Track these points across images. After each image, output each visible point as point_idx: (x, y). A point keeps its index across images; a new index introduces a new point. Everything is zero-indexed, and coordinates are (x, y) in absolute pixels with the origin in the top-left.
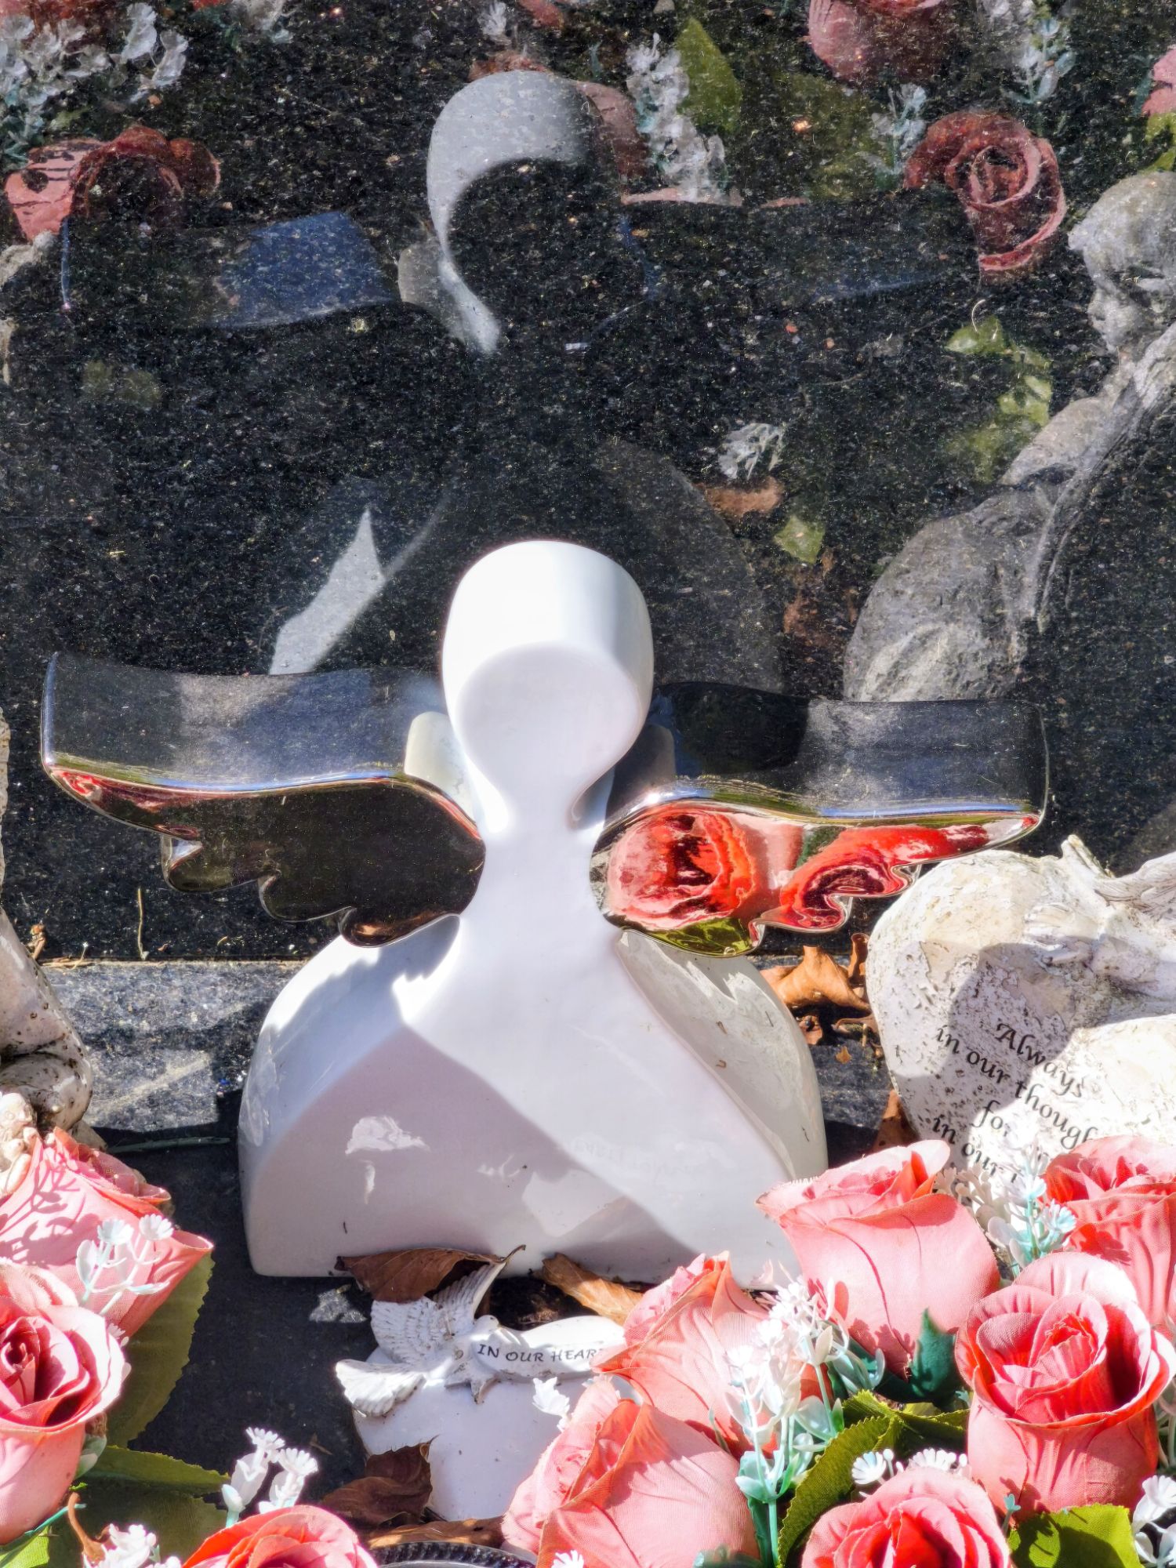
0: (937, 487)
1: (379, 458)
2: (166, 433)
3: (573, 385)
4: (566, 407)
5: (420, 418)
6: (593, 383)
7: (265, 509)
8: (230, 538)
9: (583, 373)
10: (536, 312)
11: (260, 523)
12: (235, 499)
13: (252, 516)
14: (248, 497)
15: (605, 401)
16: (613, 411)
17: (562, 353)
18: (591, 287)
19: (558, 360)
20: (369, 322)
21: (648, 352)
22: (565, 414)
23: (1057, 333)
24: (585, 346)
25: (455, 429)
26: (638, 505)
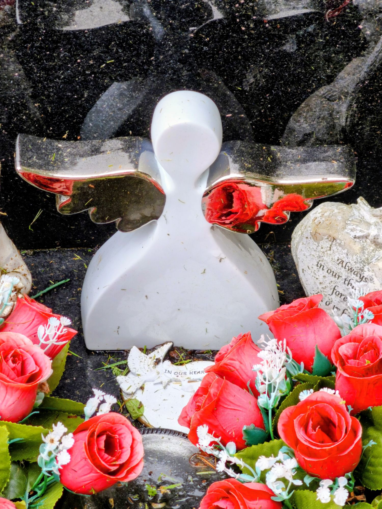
0: (314, 77)
1: (126, 69)
2: (54, 62)
4: (189, 50)
5: (140, 55)
7: (87, 88)
8: (76, 99)
11: (86, 93)
12: (78, 84)
13: (83, 90)
14: (82, 84)
15: (202, 48)
16: (205, 51)
18: (198, 7)
19: (187, 33)
22: (189, 53)
24: (196, 28)
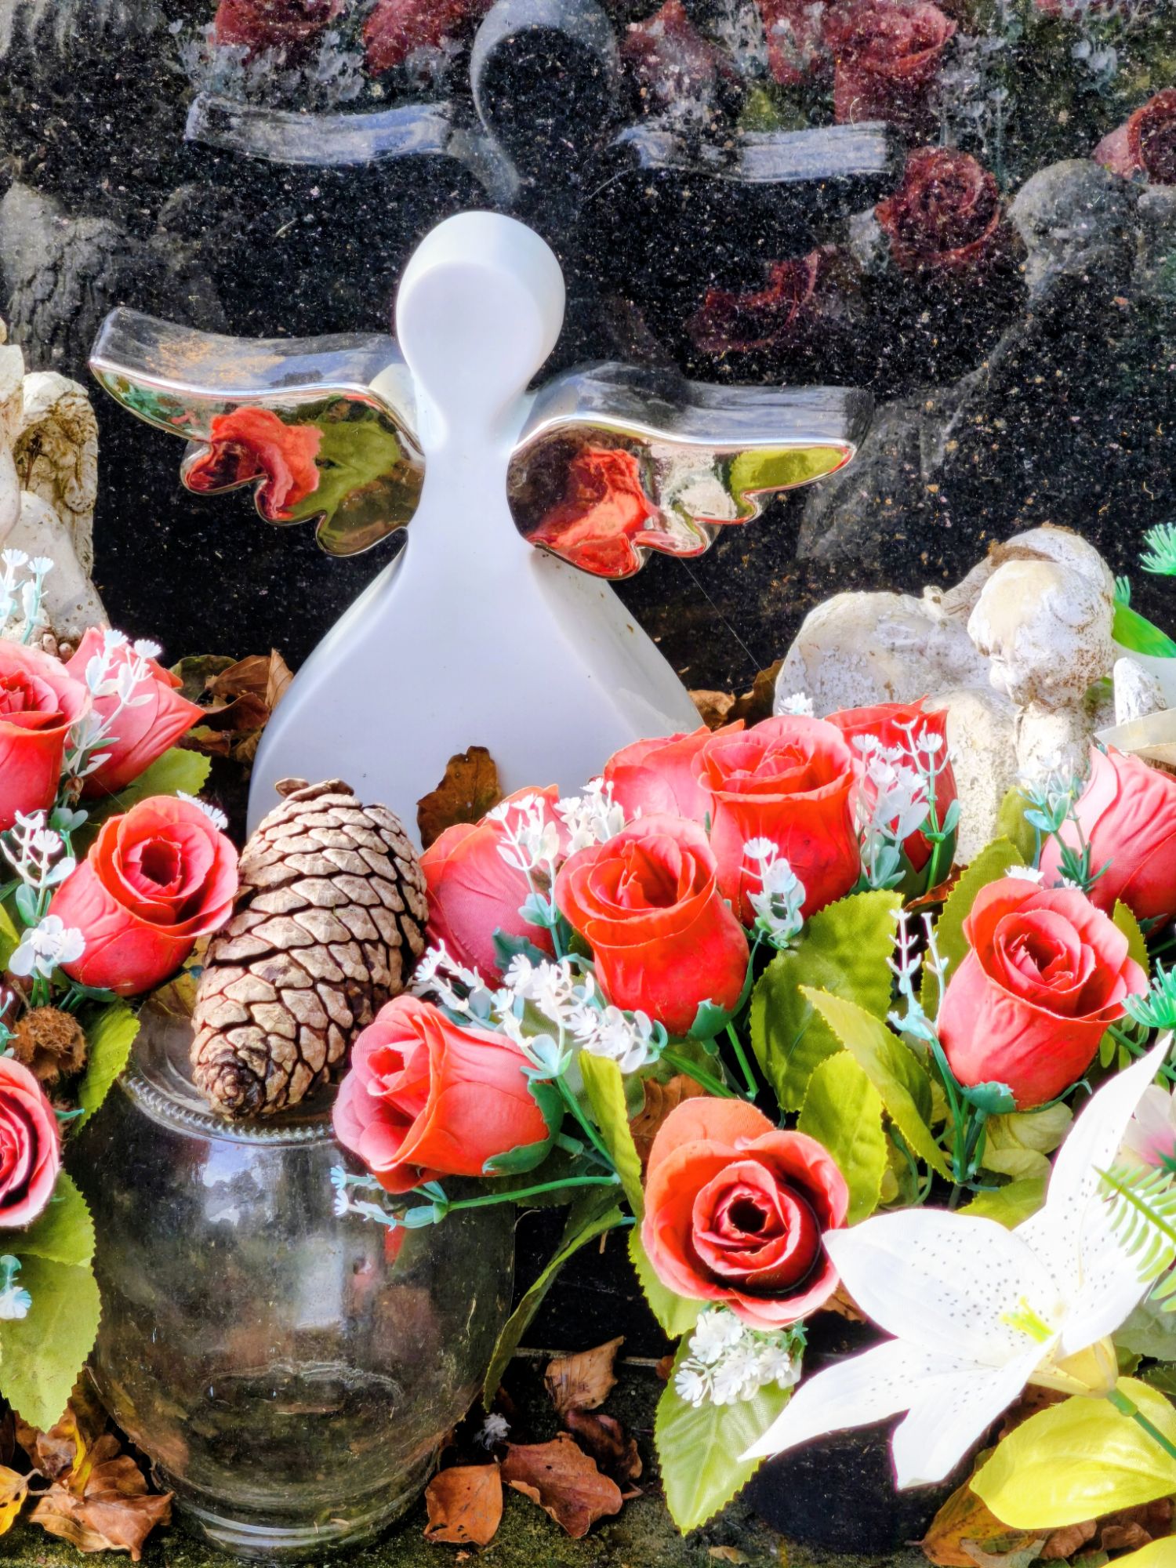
0: (832, 279)
1: (394, 218)
3: (543, 158)
4: (538, 180)
5: (426, 182)
6: (559, 158)
7: (308, 263)
8: (281, 289)
9: (550, 148)
10: (512, 86)
11: (304, 278)
12: (285, 251)
13: (299, 268)
14: (295, 249)
15: (568, 177)
16: (575, 186)
17: (531, 127)
18: (554, 69)
19: (530, 133)
20: (385, 87)
21: (600, 132)
22: (537, 187)
23: (918, 134)
24: (550, 121)
25: (454, 194)
26: (597, 279)
